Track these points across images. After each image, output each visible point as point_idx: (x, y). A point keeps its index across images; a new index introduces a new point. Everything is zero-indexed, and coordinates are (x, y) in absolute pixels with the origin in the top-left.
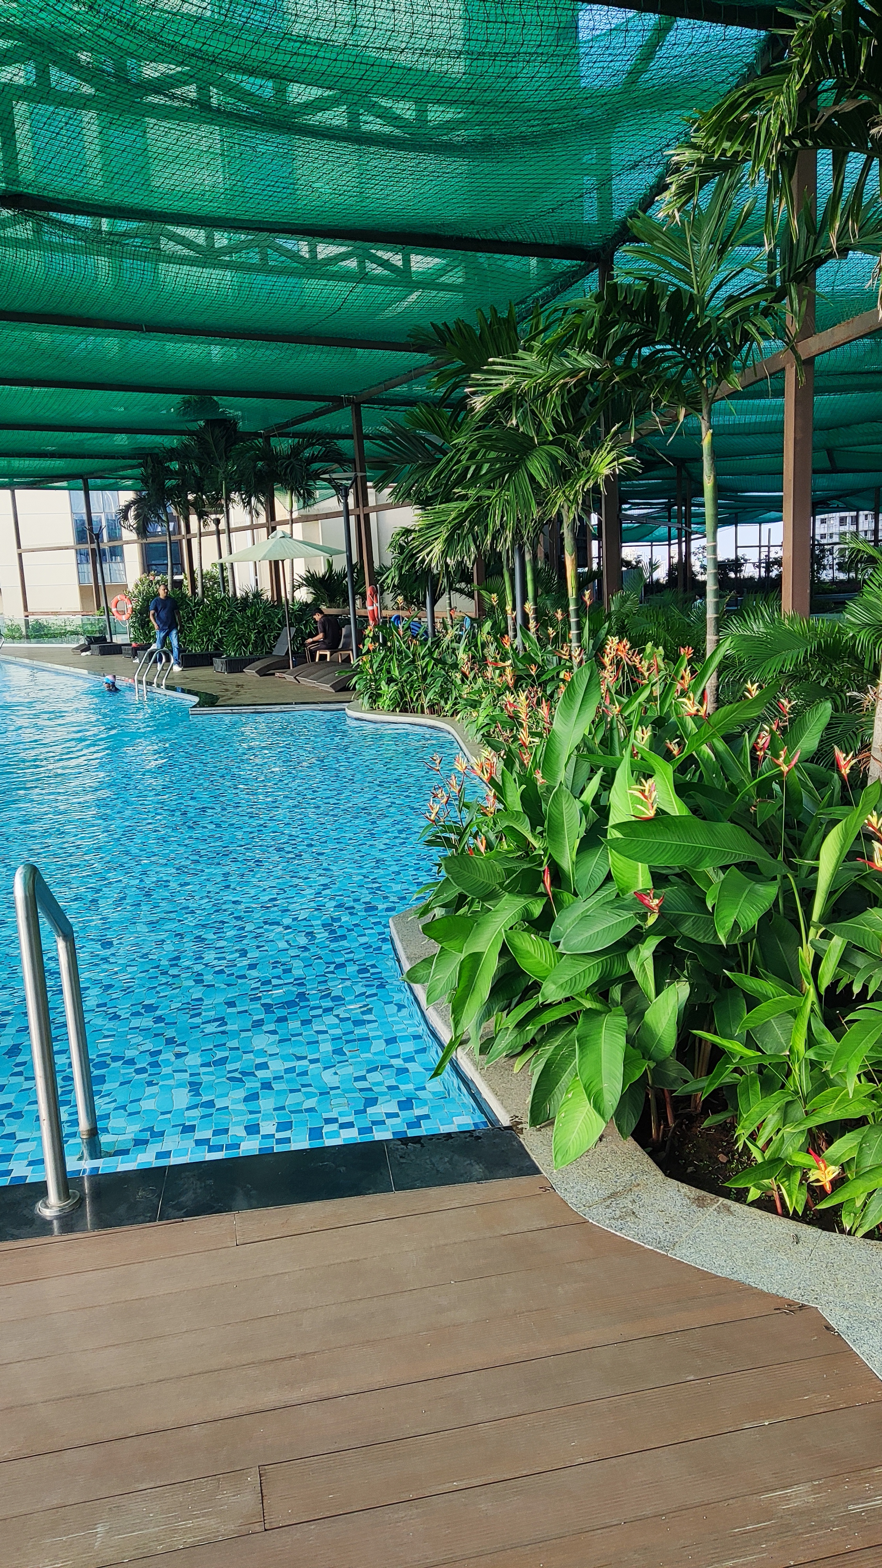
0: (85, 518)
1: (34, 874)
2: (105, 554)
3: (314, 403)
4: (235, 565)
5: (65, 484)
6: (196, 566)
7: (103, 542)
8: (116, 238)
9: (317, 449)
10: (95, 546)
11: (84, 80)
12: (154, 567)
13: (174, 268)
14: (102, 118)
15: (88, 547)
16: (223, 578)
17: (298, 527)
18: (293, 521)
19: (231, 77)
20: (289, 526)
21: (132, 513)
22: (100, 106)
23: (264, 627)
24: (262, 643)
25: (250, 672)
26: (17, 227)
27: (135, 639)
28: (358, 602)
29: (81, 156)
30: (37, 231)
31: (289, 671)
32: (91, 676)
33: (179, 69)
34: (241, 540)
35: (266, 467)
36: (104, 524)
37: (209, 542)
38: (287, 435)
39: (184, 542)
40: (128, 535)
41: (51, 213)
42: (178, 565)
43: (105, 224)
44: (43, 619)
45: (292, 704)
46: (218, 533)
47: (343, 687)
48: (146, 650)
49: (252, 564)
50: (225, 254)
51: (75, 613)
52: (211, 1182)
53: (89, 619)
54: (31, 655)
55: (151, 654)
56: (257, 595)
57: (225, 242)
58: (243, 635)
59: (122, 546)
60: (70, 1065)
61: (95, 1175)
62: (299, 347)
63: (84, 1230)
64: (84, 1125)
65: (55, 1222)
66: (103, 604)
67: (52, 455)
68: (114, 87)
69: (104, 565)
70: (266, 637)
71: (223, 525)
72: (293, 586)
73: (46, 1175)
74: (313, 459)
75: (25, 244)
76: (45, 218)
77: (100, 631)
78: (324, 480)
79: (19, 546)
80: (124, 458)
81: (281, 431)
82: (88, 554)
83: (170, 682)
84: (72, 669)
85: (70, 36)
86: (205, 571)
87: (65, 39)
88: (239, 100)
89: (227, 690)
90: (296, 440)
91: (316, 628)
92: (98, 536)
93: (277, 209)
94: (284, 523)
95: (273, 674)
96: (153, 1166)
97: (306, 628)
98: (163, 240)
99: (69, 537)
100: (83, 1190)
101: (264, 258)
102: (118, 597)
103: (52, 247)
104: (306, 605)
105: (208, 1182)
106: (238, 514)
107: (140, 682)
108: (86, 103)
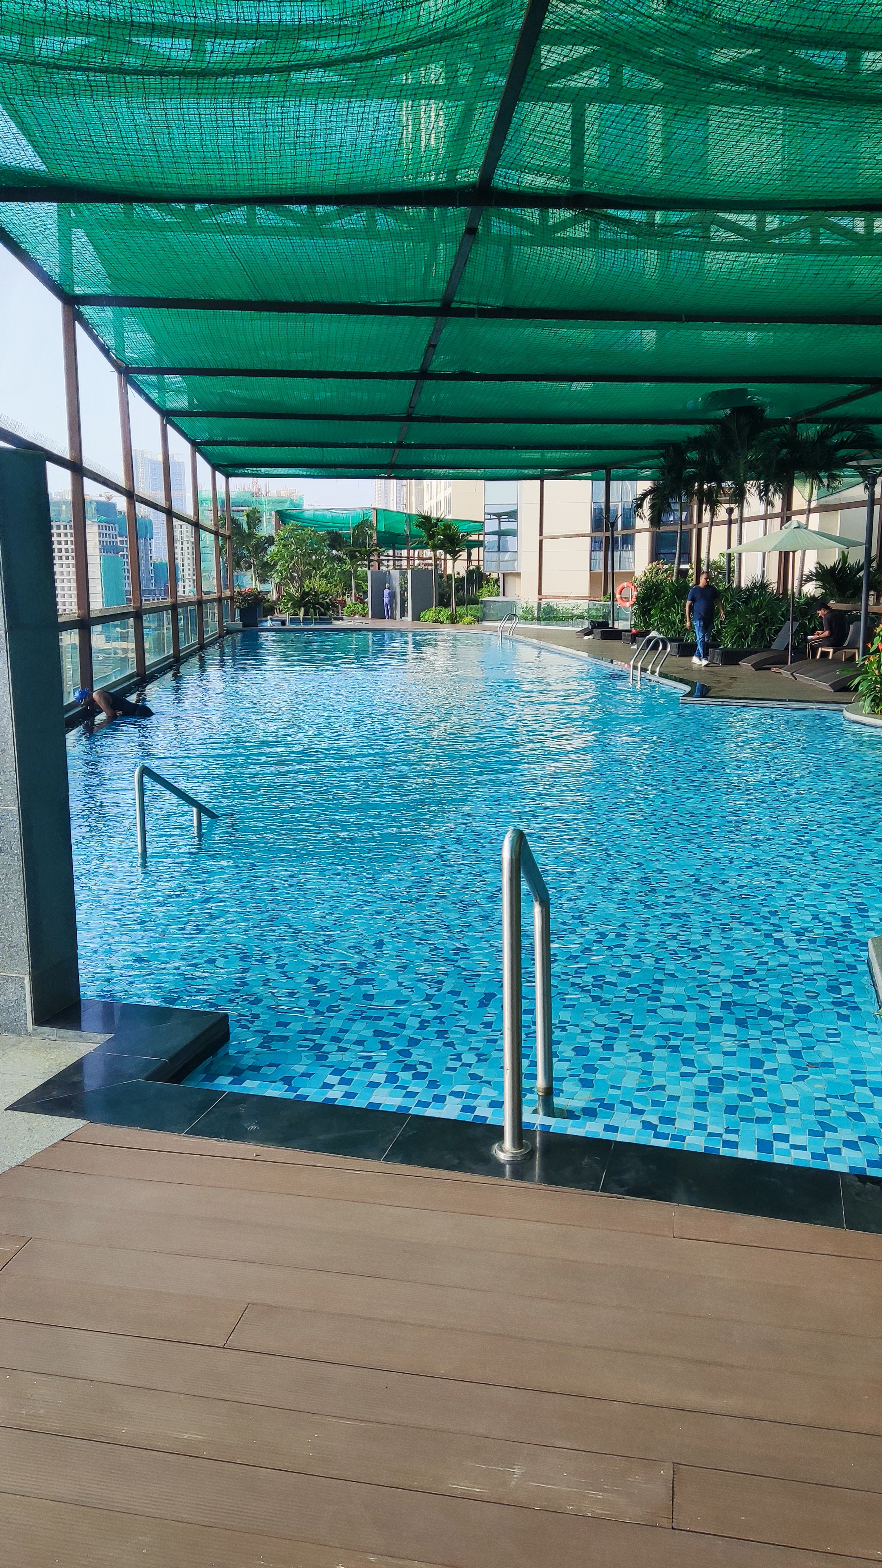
0: (603, 507)
1: (520, 839)
2: (617, 542)
3: (849, 386)
4: (744, 555)
5: (588, 474)
6: (703, 556)
7: (617, 530)
8: (667, 230)
9: (846, 435)
10: (609, 534)
11: (654, 75)
12: (662, 556)
13: (720, 255)
14: (667, 110)
15: (602, 534)
16: (729, 568)
17: (815, 518)
18: (810, 511)
19: (801, 54)
20: (805, 516)
21: (647, 504)
22: (667, 99)
23: (766, 620)
24: (762, 636)
25: (745, 665)
26: (577, 227)
27: (635, 626)
28: (871, 599)
29: (643, 151)
30: (594, 230)
31: (786, 666)
32: (590, 660)
33: (750, 52)
34: (753, 531)
35: (789, 456)
36: (620, 512)
37: (720, 532)
38: (816, 421)
39: (695, 531)
40: (642, 523)
41: (608, 211)
42: (685, 555)
43: (659, 216)
44: (554, 603)
45: (785, 700)
46: (730, 522)
47: (843, 687)
48: (645, 637)
49: (760, 554)
50: (775, 237)
51: (584, 598)
52: (653, 1167)
53: (595, 605)
54: (539, 636)
55: (650, 640)
56: (763, 586)
57: (775, 225)
58: (744, 627)
59: (633, 536)
60: (534, 1023)
61: (546, 1132)
62: (842, 327)
63: (532, 1181)
64: (541, 1083)
65: (508, 1166)
66: (610, 591)
67: (582, 447)
68: (682, 78)
69: (615, 553)
70: (766, 631)
71: (735, 515)
72: (802, 580)
73: (504, 1120)
74: (842, 445)
75: (582, 243)
76: (603, 215)
77: (604, 617)
78: (851, 467)
79: (541, 533)
80: (647, 448)
81: (811, 416)
82: (602, 542)
83: (664, 670)
84: (574, 651)
85: (646, 34)
86: (711, 560)
87: (641, 38)
88: (809, 76)
89: (719, 682)
90: (825, 426)
91: (821, 624)
92: (614, 524)
93: (835, 186)
94: (800, 512)
95: (770, 669)
96: (600, 1137)
97: (810, 623)
98: (713, 228)
99: (586, 526)
100: (534, 1143)
101: (815, 238)
102: (625, 584)
103: (607, 244)
104: (813, 598)
105: (651, 1167)
106: (754, 504)
107: (635, 668)
108: (654, 97)
